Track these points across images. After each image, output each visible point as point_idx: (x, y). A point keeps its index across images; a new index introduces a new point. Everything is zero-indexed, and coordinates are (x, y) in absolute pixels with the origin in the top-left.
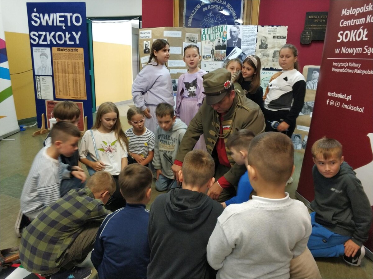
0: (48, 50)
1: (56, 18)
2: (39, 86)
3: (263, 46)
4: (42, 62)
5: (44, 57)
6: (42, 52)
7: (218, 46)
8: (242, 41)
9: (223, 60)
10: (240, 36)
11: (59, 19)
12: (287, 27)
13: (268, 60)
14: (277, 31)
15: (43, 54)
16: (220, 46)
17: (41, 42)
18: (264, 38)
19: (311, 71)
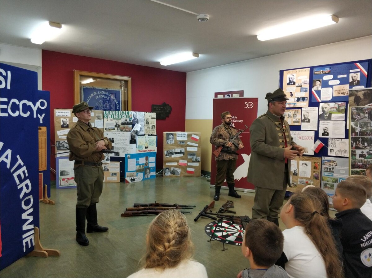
3: (147, 123)
7: (125, 123)
8: (139, 120)
9: (131, 131)
10: (137, 118)
12: (155, 113)
13: (150, 130)
14: (152, 115)
16: (128, 123)
18: (147, 119)
19: (168, 135)
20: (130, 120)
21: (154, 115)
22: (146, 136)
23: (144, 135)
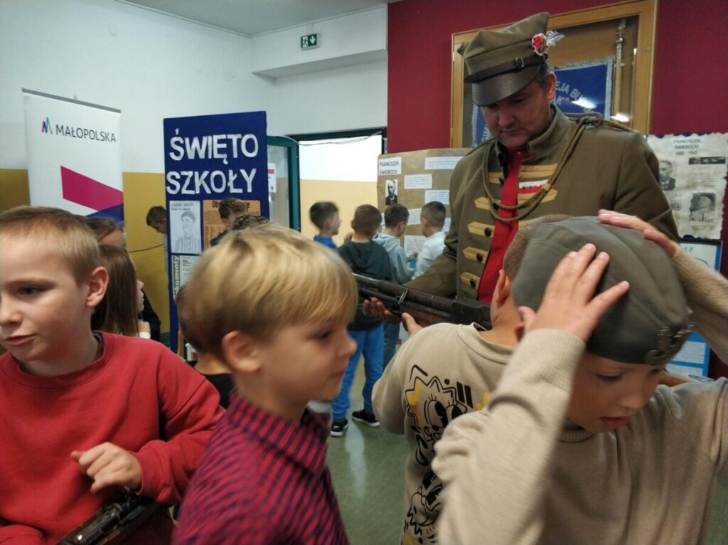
0: (197, 204)
1: (211, 144)
2: (177, 274)
4: (184, 228)
5: (189, 218)
6: (185, 209)
11: (217, 146)
13: (678, 217)
14: (701, 145)
15: (188, 214)
17: (184, 191)
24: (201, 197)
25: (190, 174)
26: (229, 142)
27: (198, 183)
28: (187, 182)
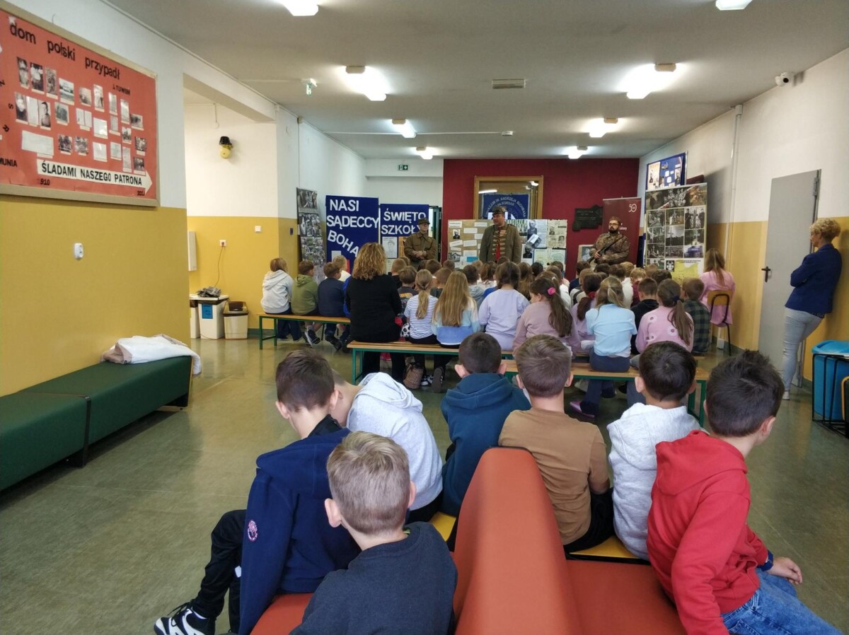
0: (396, 238)
1: (405, 216)
3: (552, 233)
4: (389, 248)
5: (392, 244)
6: (390, 240)
8: (537, 230)
10: (536, 227)
11: (407, 216)
13: (556, 242)
14: (560, 223)
15: (391, 242)
16: (522, 233)
17: (390, 233)
18: (552, 228)
19: (584, 249)
20: (525, 230)
21: (564, 223)
22: (550, 250)
23: (546, 248)
24: (398, 235)
25: (393, 226)
26: (413, 215)
27: (396, 230)
28: (391, 229)
